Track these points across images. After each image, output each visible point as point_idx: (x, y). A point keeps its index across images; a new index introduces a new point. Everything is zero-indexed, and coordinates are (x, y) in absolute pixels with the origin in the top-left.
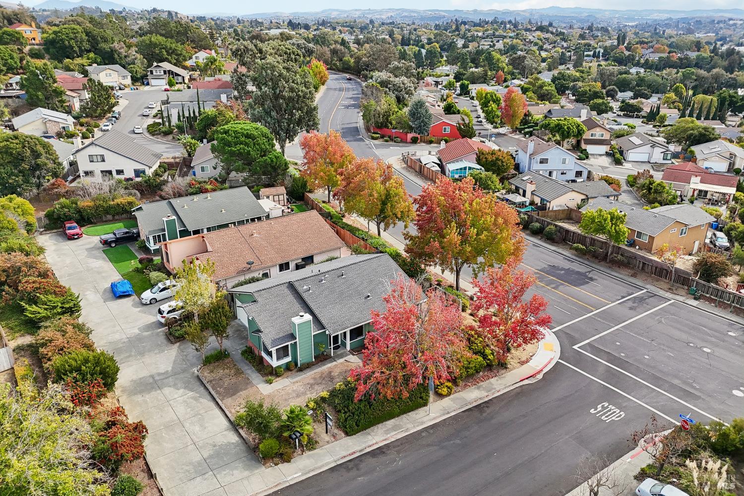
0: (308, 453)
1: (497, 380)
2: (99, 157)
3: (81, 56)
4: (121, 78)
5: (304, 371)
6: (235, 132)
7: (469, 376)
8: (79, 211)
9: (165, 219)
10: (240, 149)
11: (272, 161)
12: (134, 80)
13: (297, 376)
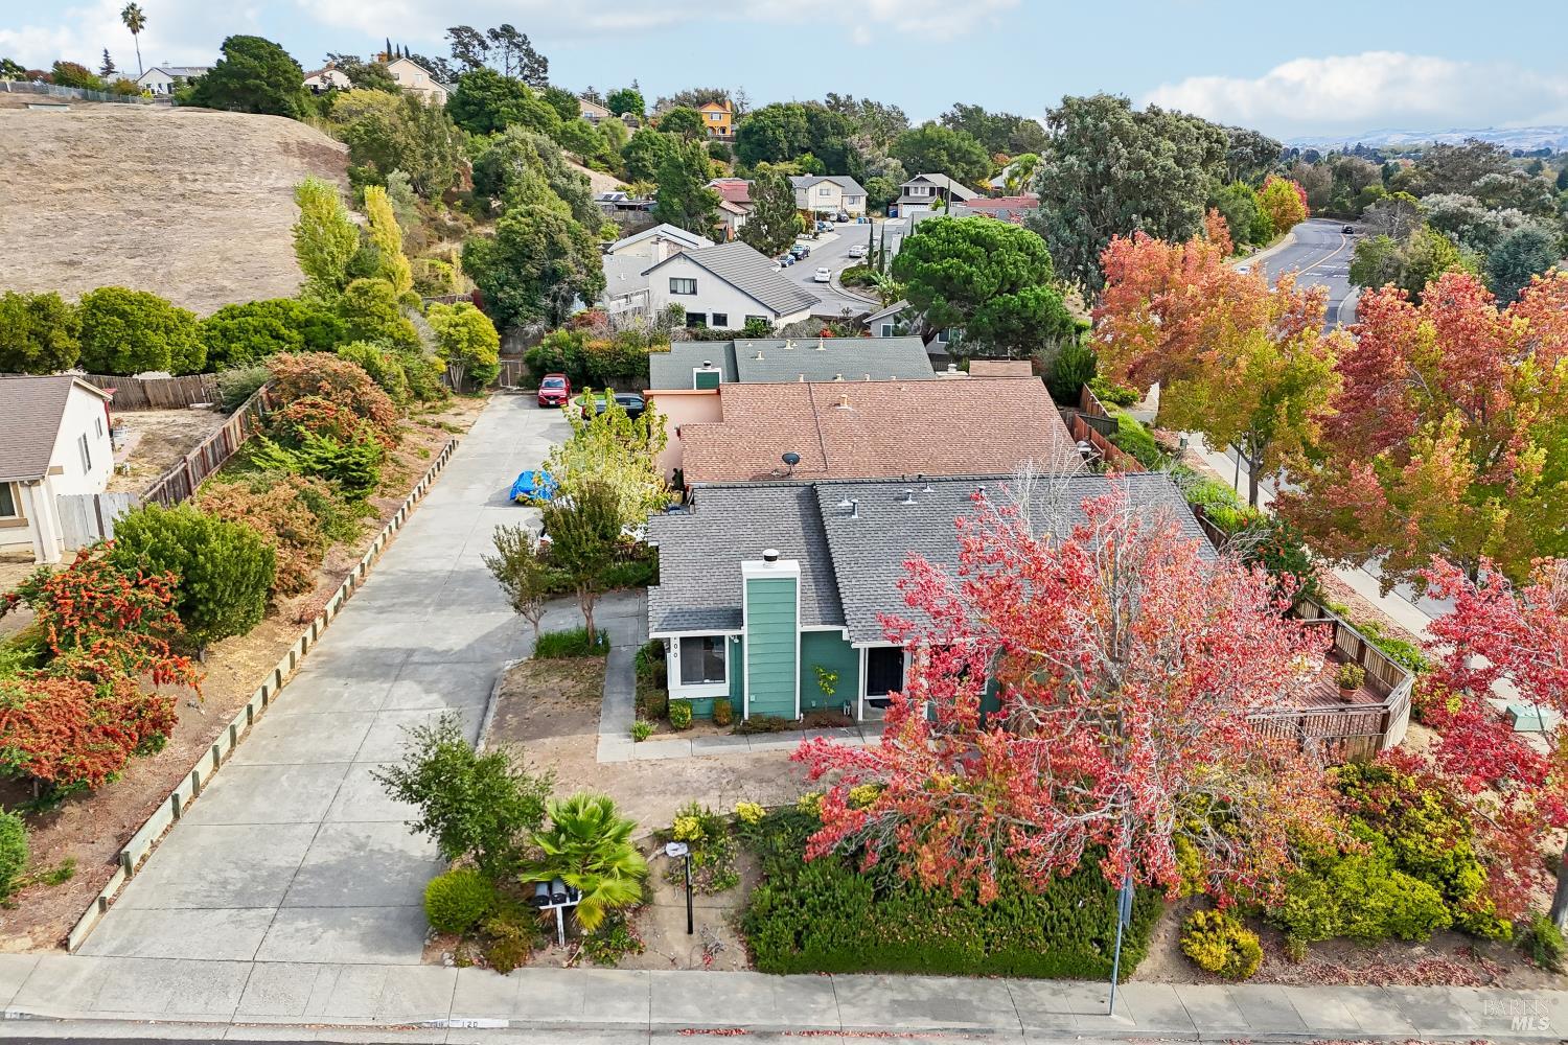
0: (587, 969)
1: (1483, 998)
2: (687, 283)
3: (791, 159)
4: (846, 200)
5: (752, 738)
6: (951, 229)
7: (1350, 941)
8: (580, 358)
9: (697, 370)
10: (951, 267)
11: (1025, 306)
12: (872, 205)
13: (721, 742)
